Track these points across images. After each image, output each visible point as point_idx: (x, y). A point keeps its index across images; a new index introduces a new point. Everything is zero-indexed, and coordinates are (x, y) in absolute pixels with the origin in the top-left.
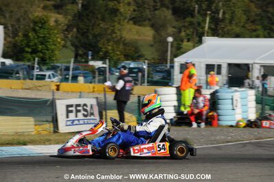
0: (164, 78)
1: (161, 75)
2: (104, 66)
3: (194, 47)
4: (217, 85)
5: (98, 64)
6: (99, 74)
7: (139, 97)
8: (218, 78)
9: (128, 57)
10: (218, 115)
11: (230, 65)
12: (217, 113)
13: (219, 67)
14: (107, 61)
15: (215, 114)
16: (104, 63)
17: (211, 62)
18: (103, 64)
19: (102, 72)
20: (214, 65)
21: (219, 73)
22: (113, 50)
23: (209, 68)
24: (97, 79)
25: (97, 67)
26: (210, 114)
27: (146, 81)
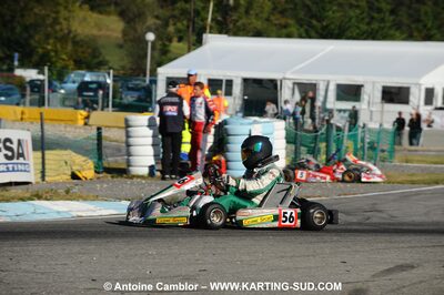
0: (139, 100)
1: (136, 94)
2: (41, 77)
3: (189, 50)
4: (226, 112)
5: (31, 74)
6: (32, 91)
7: (99, 129)
8: (226, 101)
9: (81, 64)
10: (227, 161)
11: (245, 81)
12: (225, 157)
13: (230, 83)
14: (46, 69)
15: (223, 159)
16: (41, 72)
17: (216, 75)
18: (39, 73)
19: (36, 87)
20: (221, 81)
21: (229, 93)
22: (56, 52)
23: (214, 85)
24: (28, 98)
25: (28, 80)
26: (214, 158)
27: (110, 103)
